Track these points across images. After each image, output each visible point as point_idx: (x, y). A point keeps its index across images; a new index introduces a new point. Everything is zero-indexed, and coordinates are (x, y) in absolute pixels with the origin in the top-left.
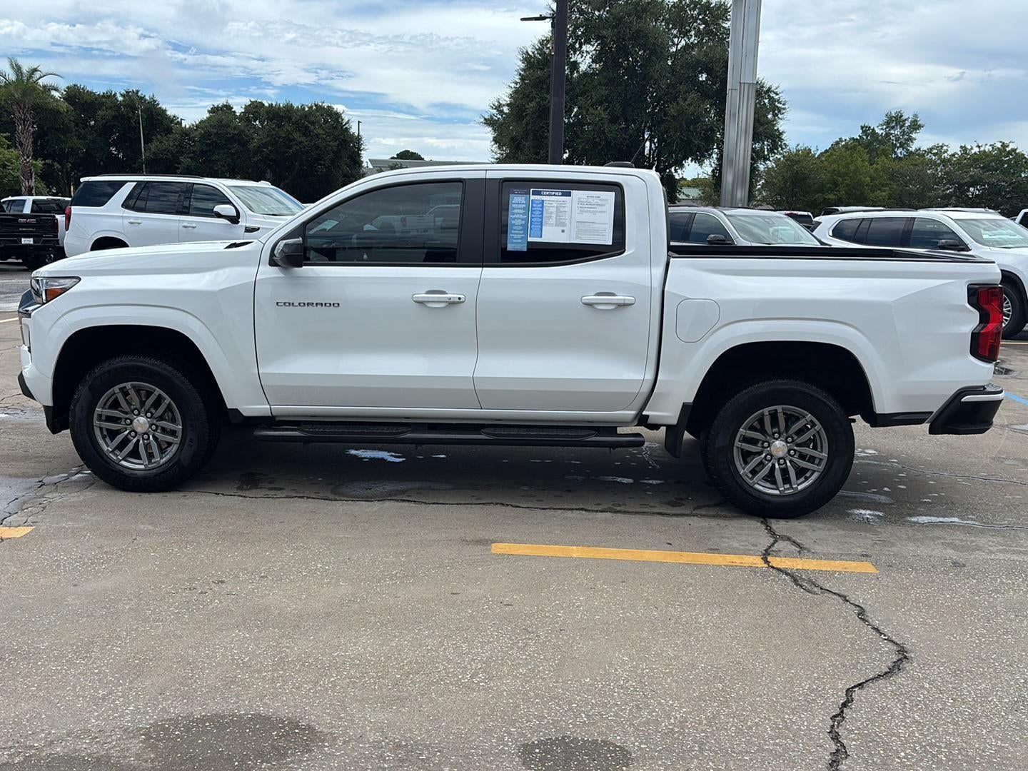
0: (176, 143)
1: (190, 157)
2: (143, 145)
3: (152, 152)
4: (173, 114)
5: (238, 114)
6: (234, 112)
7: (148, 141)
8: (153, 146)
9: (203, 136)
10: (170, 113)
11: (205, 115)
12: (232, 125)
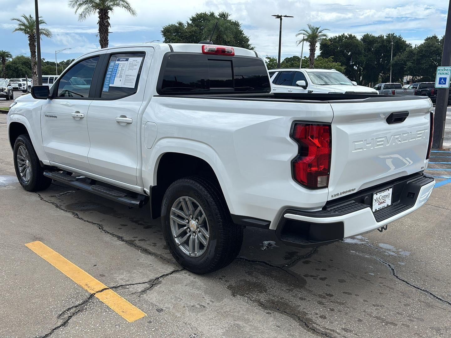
0: (406, 56)
1: (412, 62)
2: (392, 58)
3: (395, 61)
4: (409, 43)
5: (440, 40)
6: (438, 39)
7: (394, 55)
8: (395, 58)
9: (419, 52)
10: (407, 42)
11: (422, 42)
12: (434, 46)
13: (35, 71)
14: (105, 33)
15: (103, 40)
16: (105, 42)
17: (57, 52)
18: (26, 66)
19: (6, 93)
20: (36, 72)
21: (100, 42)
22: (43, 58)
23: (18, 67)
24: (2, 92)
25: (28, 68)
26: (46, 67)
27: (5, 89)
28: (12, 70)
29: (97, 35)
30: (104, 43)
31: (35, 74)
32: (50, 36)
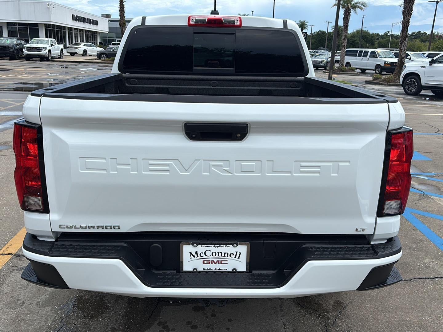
13: (344, 45)
14: (410, 2)
15: (406, 9)
16: (408, 12)
17: (394, 25)
19: (324, 64)
21: (403, 13)
22: (388, 31)
24: (321, 63)
25: (365, 41)
26: (385, 40)
27: (324, 61)
29: (401, 5)
30: (406, 14)
31: (344, 47)
32: (364, 9)
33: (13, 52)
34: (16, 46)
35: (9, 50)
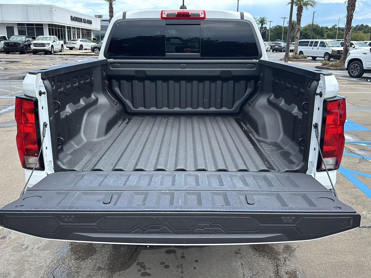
15: (350, 5)
16: (352, 8)
17: (340, 19)
18: (314, 32)
20: (298, 37)
21: (347, 8)
22: (336, 25)
23: (307, 33)
25: (315, 33)
26: (333, 32)
28: (302, 35)
29: (345, 2)
30: (350, 9)
31: (297, 38)
32: (314, 6)
33: (23, 47)
34: (25, 43)
35: (19, 46)
